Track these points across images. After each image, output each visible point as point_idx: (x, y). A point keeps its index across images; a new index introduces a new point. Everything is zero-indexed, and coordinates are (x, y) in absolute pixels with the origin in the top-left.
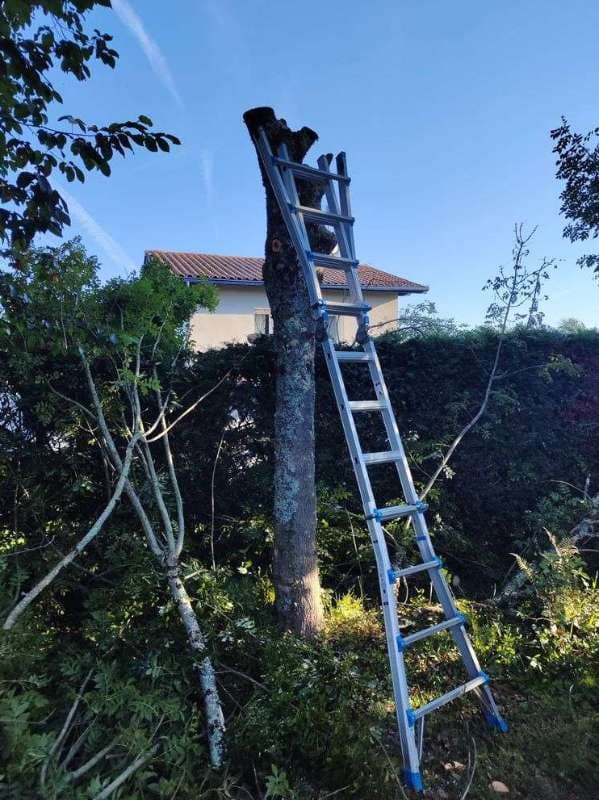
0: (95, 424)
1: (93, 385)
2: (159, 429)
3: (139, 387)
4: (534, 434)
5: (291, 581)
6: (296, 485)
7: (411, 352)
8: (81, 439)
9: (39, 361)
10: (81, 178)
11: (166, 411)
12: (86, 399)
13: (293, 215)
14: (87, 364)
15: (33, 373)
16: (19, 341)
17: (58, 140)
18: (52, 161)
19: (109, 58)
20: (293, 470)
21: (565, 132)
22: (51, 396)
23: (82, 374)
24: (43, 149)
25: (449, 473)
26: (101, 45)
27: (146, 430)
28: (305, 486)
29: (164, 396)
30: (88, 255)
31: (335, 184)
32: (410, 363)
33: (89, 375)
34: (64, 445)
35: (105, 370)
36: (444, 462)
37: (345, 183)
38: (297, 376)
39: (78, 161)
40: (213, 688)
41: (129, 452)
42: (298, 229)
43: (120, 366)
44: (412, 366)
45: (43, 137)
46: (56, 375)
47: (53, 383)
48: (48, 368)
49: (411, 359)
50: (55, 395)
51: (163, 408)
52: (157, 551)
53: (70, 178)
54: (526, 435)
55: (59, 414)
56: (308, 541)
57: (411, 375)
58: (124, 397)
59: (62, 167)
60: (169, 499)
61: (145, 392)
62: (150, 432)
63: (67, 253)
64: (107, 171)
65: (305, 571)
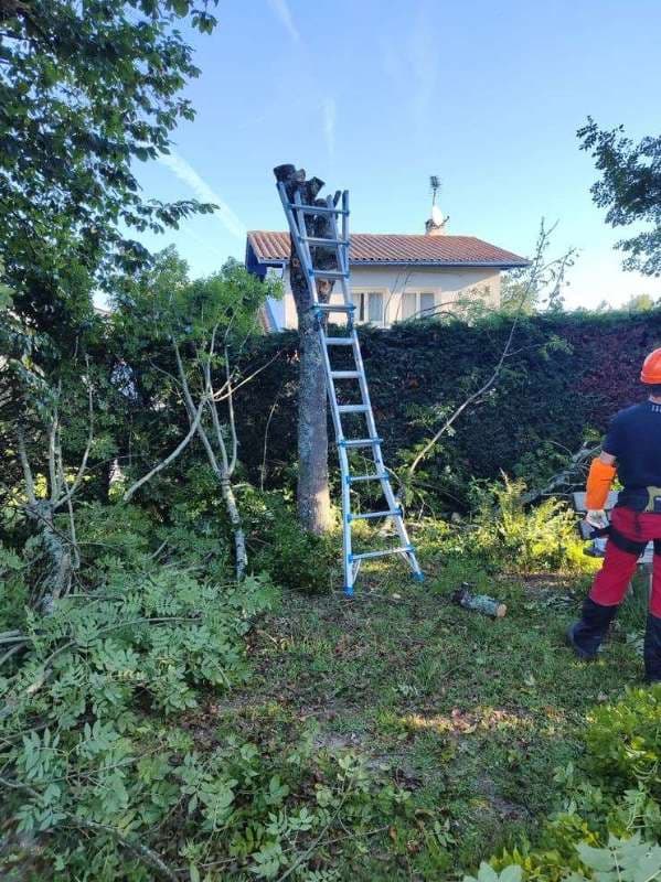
0: (181, 390)
1: (180, 362)
2: (226, 391)
3: (211, 364)
4: (543, 404)
5: (307, 495)
6: (311, 432)
7: (432, 334)
8: (172, 400)
9: (144, 344)
10: (162, 231)
11: (232, 380)
12: (175, 372)
13: (301, 244)
14: (176, 346)
15: (140, 353)
16: (131, 329)
17: (147, 211)
18: (145, 223)
19: (189, 115)
20: (309, 420)
21: (591, 130)
22: (152, 369)
23: (173, 354)
24: (140, 216)
25: (451, 432)
26: (183, 107)
27: (214, 392)
28: (317, 432)
29: (231, 370)
30: (181, 258)
31: (340, 216)
32: (432, 343)
33: (178, 354)
34: (163, 406)
35: (189, 351)
36: (448, 423)
37: (346, 214)
38: (312, 355)
39: (160, 222)
40: (242, 544)
41: (200, 407)
42: (304, 255)
43: (199, 347)
44: (432, 346)
45: (140, 210)
46: (156, 355)
47: (154, 360)
48: (149, 349)
49: (432, 340)
50: (154, 369)
51: (230, 377)
52: (217, 470)
53: (156, 232)
54: (535, 404)
55: (157, 383)
56: (320, 470)
57: (430, 353)
58: (200, 370)
59: (151, 226)
60: (228, 441)
61: (215, 367)
62: (218, 394)
63: (165, 258)
64: (177, 227)
65: (317, 489)
